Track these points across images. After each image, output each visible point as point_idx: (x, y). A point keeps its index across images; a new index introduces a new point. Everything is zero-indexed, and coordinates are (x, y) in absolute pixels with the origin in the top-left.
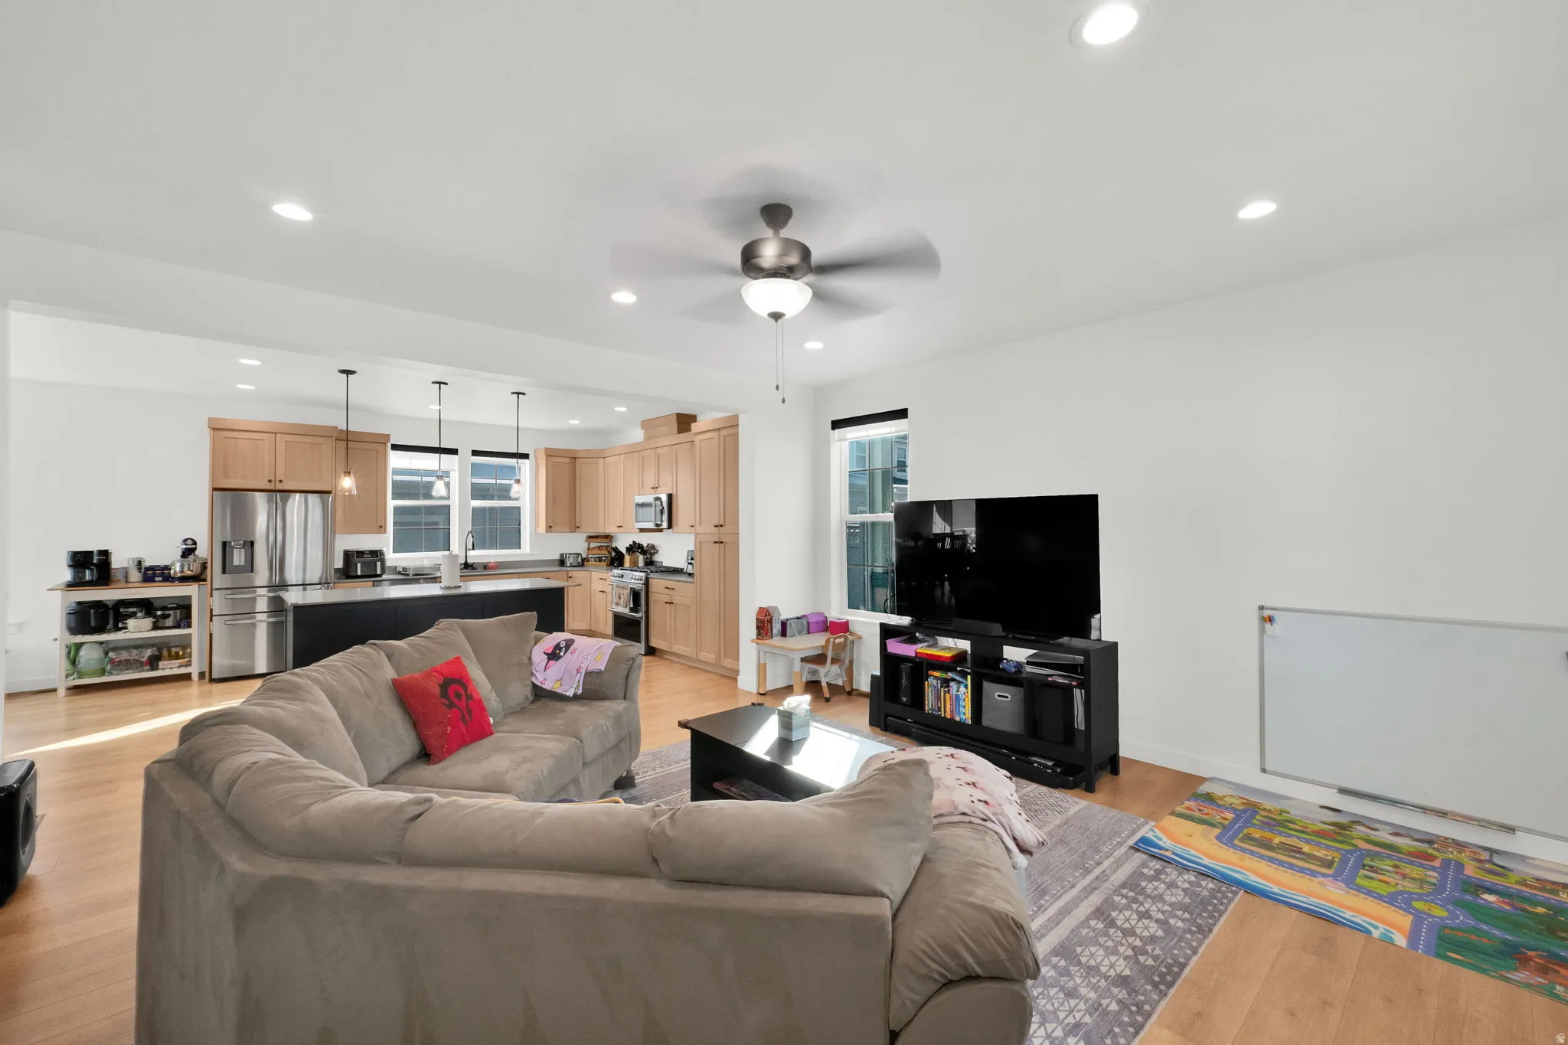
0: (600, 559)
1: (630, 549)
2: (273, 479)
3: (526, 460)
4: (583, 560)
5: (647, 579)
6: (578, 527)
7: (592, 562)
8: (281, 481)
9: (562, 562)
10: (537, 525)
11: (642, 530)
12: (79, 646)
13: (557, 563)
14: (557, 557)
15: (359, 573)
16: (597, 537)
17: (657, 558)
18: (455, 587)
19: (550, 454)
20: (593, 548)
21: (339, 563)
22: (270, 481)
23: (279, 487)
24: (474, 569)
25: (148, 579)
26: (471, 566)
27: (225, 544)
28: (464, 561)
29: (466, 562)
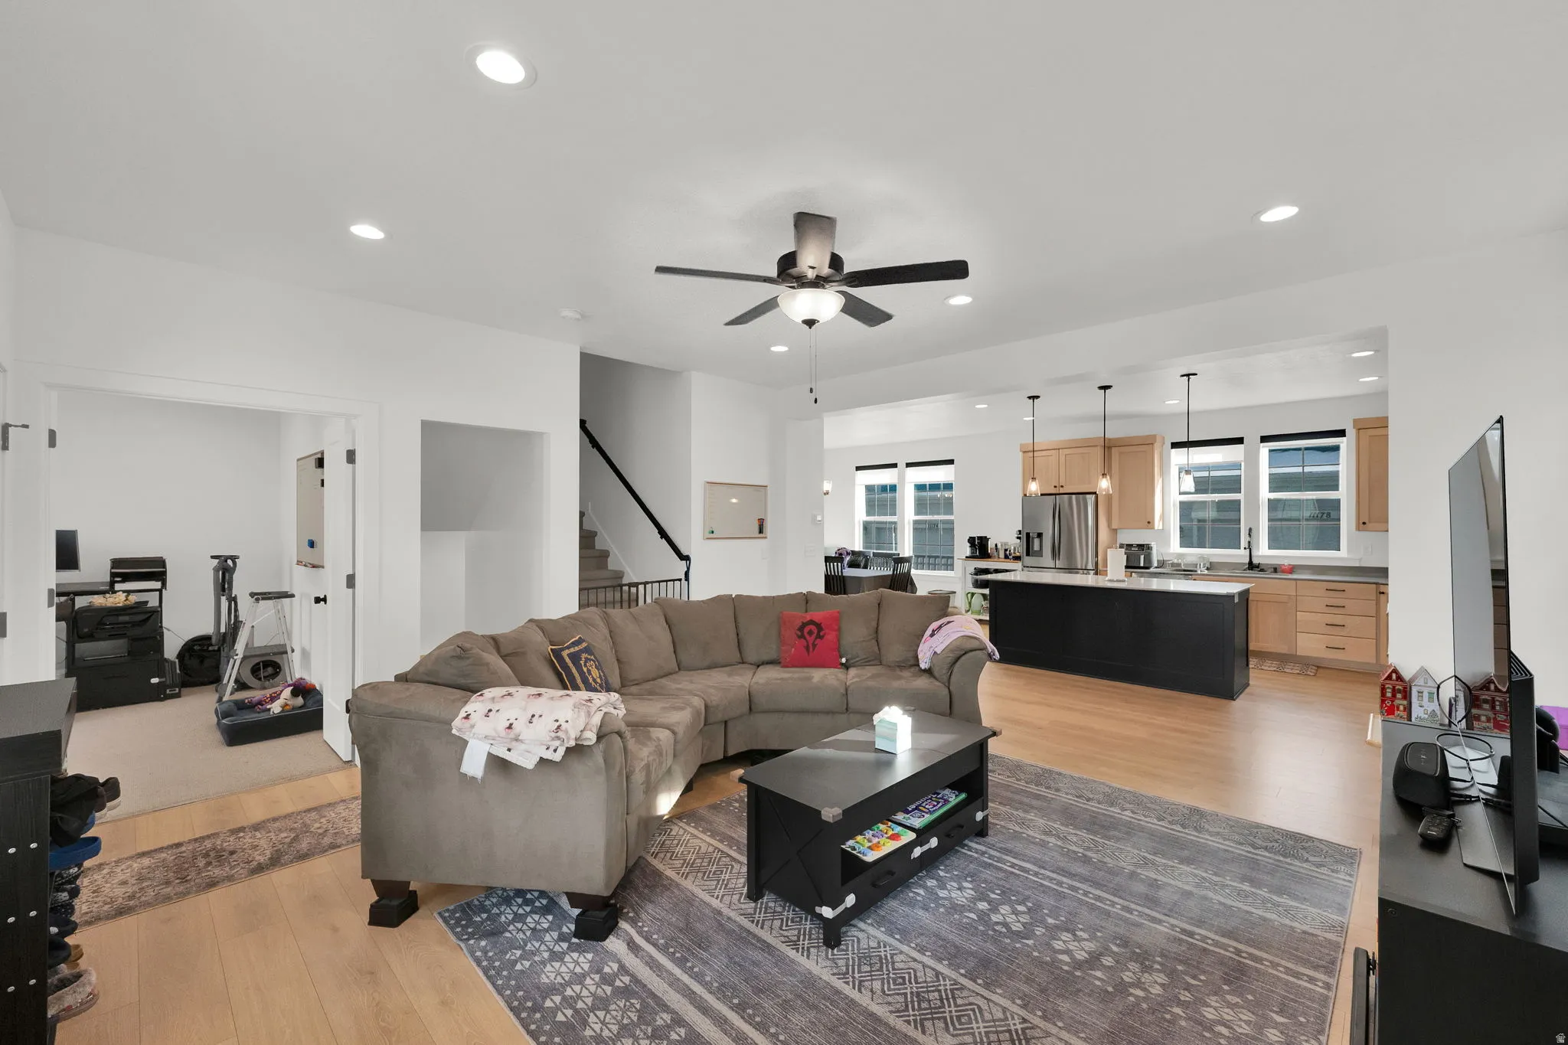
2: (1058, 486)
3: (1344, 438)
8: (1062, 486)
12: (973, 594)
15: (1142, 565)
18: (1120, 581)
19: (1363, 426)
22: (1055, 487)
23: (1062, 491)
24: (1262, 570)
25: (1006, 557)
26: (1258, 567)
27: (1028, 535)
28: (1247, 560)
29: (1251, 563)
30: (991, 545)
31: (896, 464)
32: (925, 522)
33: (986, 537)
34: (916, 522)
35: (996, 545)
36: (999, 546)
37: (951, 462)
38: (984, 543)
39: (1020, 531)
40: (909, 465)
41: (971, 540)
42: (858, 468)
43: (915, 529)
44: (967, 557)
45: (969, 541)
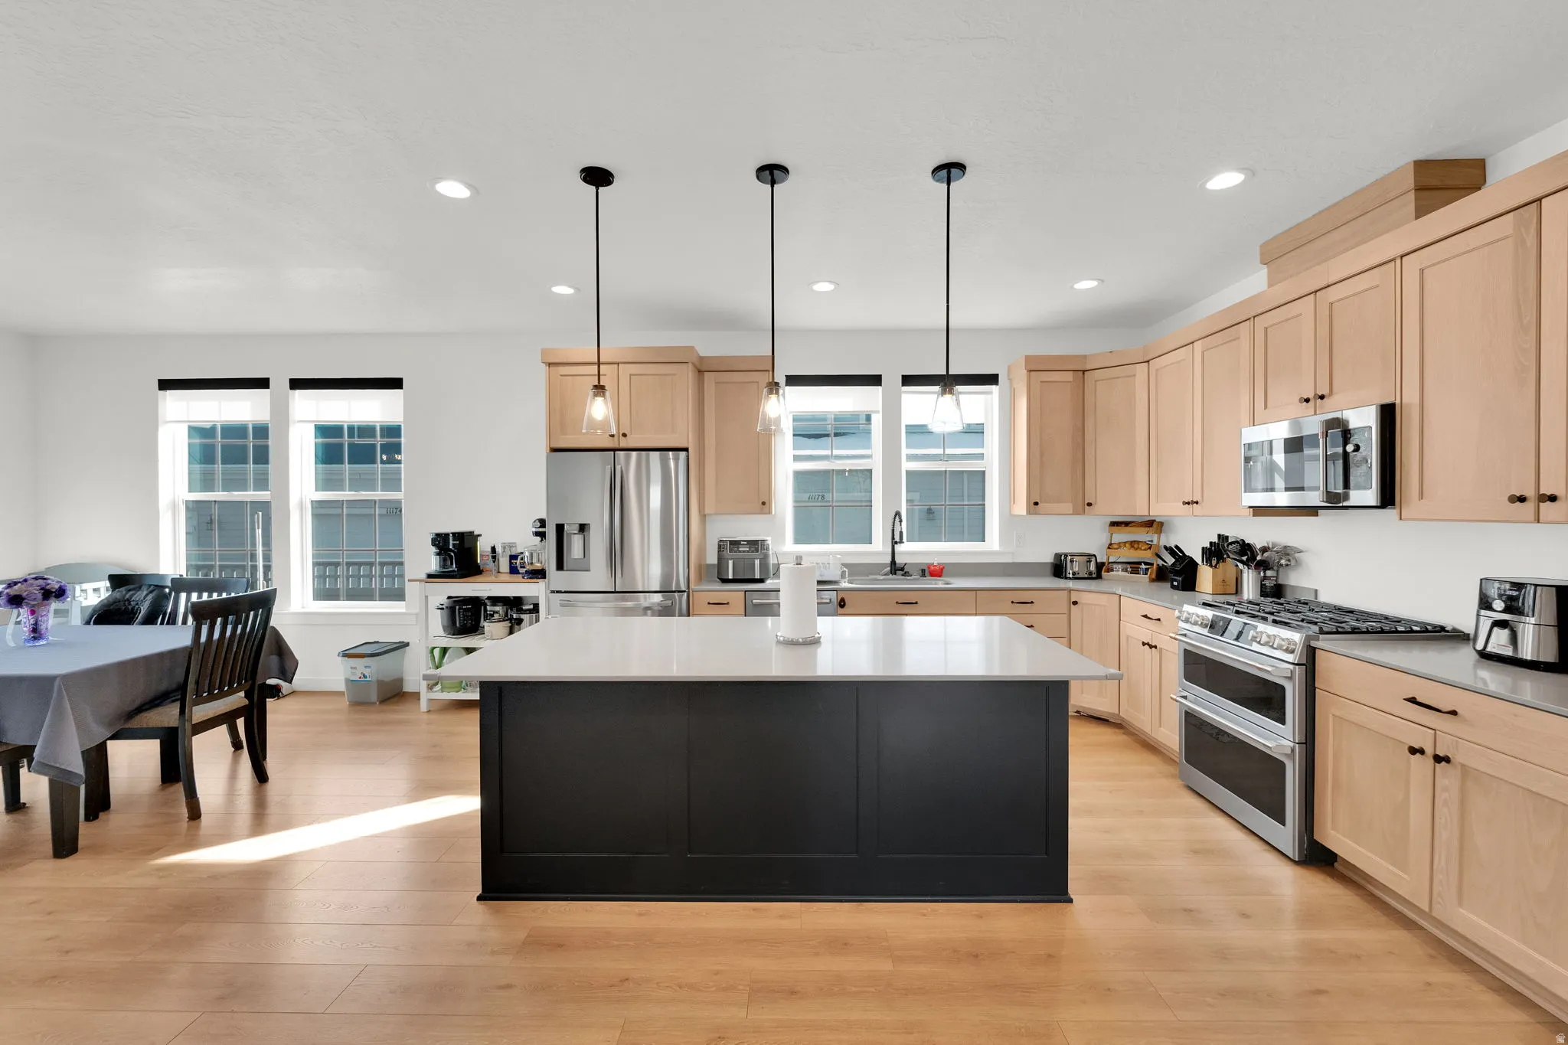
0: (1134, 567)
1: (1216, 552)
2: (615, 434)
3: (994, 387)
4: (1100, 566)
5: (1311, 653)
6: (1089, 504)
7: (1118, 572)
8: (624, 435)
9: (1058, 569)
10: (1012, 499)
11: (1258, 511)
12: (444, 651)
13: (1049, 570)
14: (1049, 559)
15: (731, 576)
16: (1127, 524)
17: (1297, 580)
19: (1036, 367)
20: (1120, 545)
21: (712, 559)
22: (611, 436)
23: (624, 444)
24: (906, 574)
25: (513, 570)
26: (902, 569)
27: (560, 528)
28: (888, 560)
29: (893, 562)
30: (483, 546)
31: (267, 380)
32: (338, 504)
33: (471, 533)
34: (318, 505)
35: (493, 549)
36: (499, 550)
37: (395, 383)
38: (467, 545)
39: (542, 523)
40: (296, 384)
41: (440, 541)
42: (165, 385)
43: (316, 516)
44: (430, 576)
45: (434, 542)
